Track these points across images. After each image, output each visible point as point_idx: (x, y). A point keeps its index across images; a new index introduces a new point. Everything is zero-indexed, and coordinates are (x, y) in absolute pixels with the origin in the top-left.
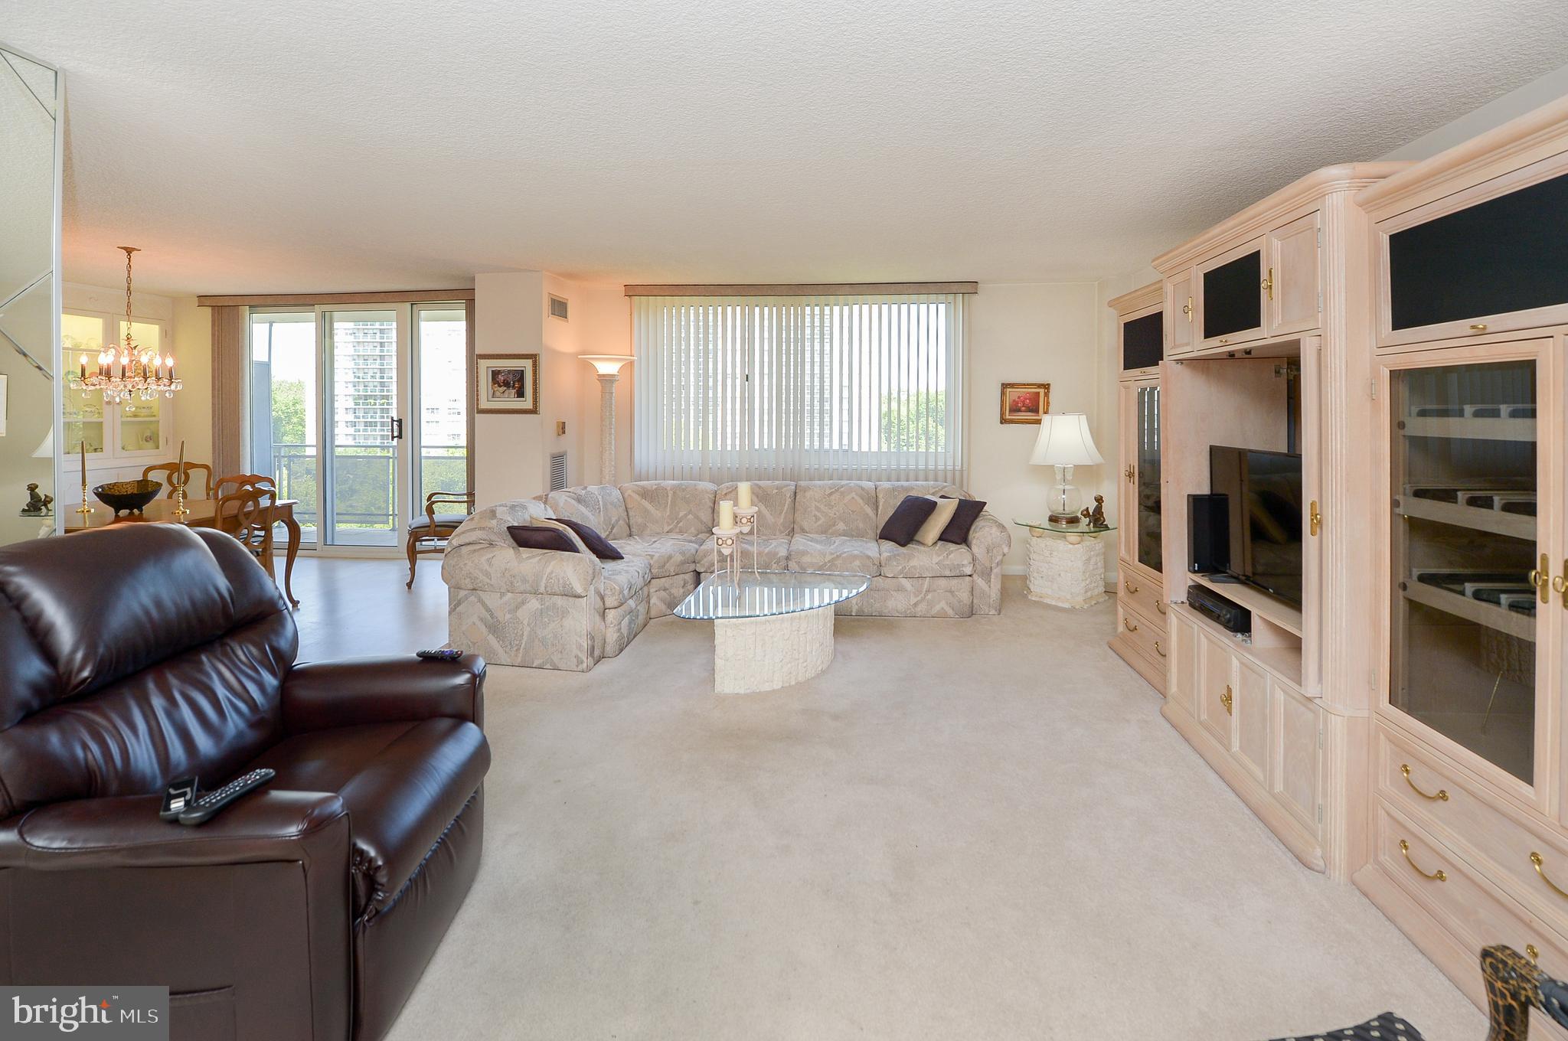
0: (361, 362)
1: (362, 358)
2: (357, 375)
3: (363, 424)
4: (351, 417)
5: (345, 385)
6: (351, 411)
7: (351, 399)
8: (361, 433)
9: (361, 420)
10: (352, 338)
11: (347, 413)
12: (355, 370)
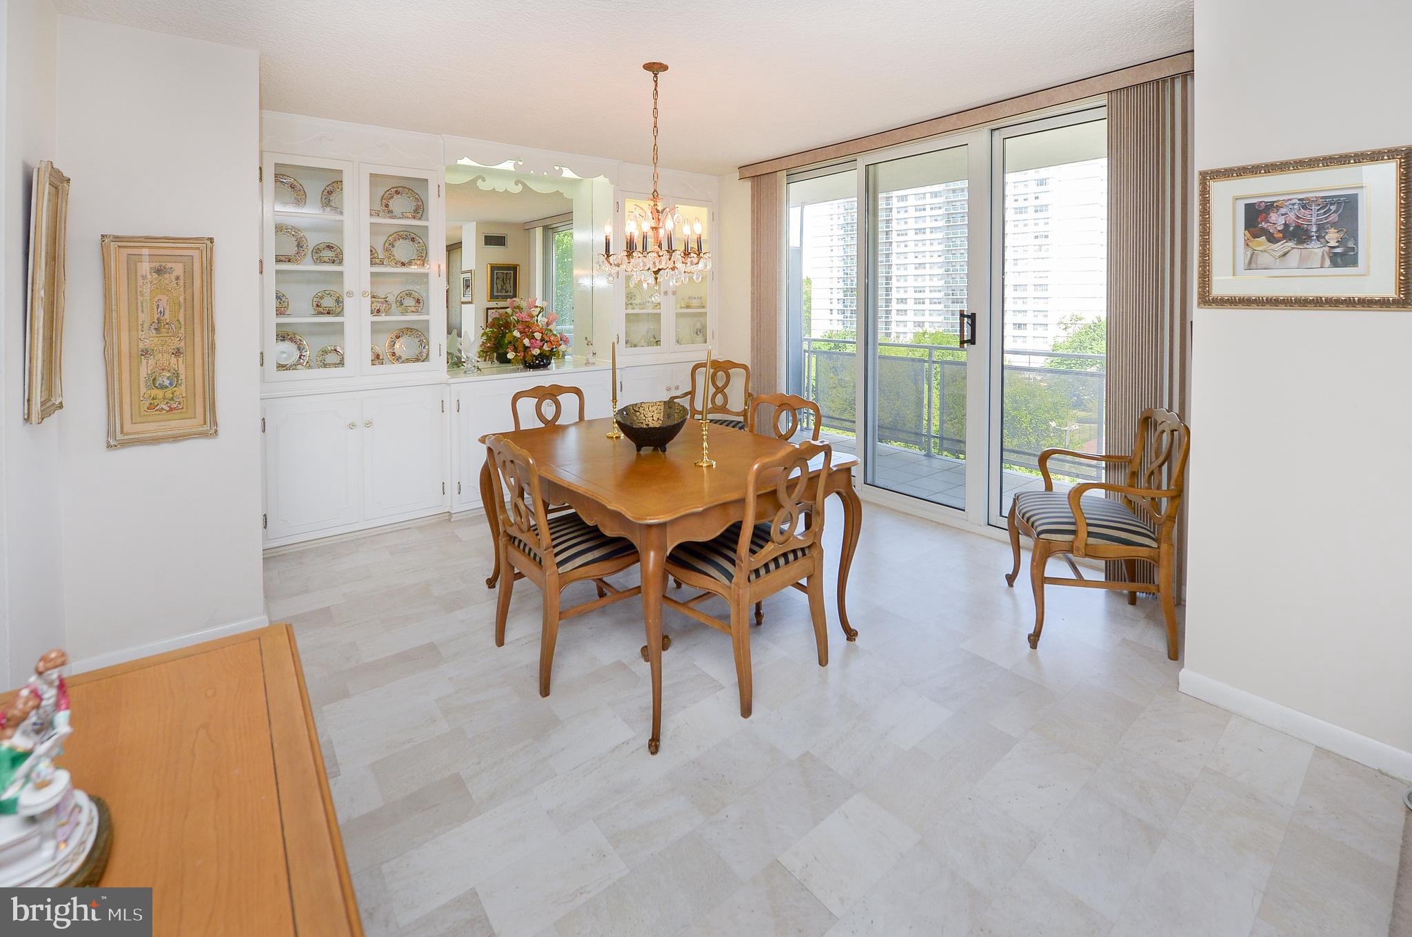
0: (849, 261)
1: (849, 258)
2: (846, 272)
3: (849, 312)
4: (841, 306)
5: (838, 281)
6: (841, 302)
7: (841, 291)
8: (848, 319)
9: (849, 308)
10: (842, 243)
11: (838, 303)
12: (845, 268)
